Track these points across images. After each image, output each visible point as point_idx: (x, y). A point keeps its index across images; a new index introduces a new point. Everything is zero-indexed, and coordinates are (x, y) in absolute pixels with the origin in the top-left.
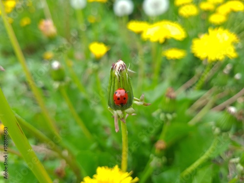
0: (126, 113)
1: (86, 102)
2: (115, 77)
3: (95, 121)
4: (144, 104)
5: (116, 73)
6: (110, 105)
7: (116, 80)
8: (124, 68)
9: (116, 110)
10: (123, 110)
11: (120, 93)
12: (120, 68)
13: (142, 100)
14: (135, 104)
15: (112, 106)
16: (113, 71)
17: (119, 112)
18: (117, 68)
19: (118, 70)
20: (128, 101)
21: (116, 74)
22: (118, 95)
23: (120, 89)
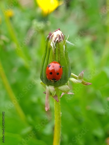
0: (60, 90)
2: (50, 48)
4: (83, 83)
5: (52, 44)
6: (42, 79)
8: (62, 39)
9: (48, 85)
10: (56, 86)
12: (57, 39)
13: (80, 78)
15: (44, 80)
16: (49, 41)
17: (51, 88)
18: (54, 39)
19: (55, 41)
20: (63, 76)
21: (52, 45)
23: (55, 63)
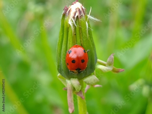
0: (86, 82)
1: (24, 66)
2: (68, 28)
3: (39, 98)
4: (114, 71)
5: (70, 21)
6: (60, 71)
7: (70, 32)
8: (82, 14)
9: (69, 79)
10: (80, 79)
11: (76, 53)
12: (77, 14)
13: (110, 64)
14: (100, 70)
15: (63, 72)
16: (66, 18)
17: (74, 82)
18: (72, 14)
19: (74, 18)
20: (88, 64)
21: (70, 23)
22: (73, 56)
23: (77, 47)
